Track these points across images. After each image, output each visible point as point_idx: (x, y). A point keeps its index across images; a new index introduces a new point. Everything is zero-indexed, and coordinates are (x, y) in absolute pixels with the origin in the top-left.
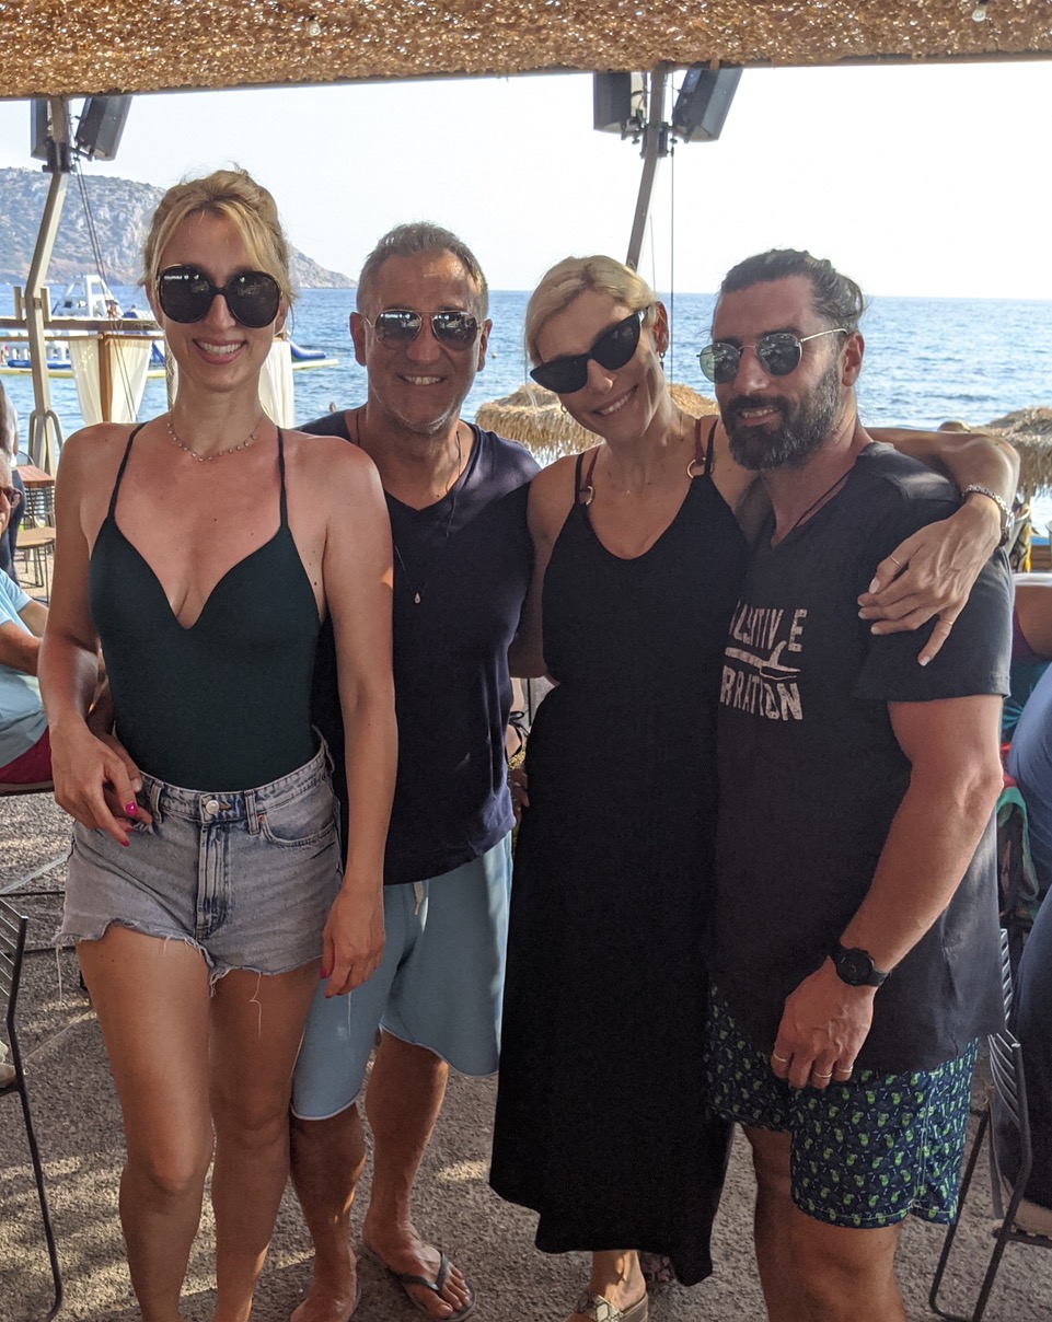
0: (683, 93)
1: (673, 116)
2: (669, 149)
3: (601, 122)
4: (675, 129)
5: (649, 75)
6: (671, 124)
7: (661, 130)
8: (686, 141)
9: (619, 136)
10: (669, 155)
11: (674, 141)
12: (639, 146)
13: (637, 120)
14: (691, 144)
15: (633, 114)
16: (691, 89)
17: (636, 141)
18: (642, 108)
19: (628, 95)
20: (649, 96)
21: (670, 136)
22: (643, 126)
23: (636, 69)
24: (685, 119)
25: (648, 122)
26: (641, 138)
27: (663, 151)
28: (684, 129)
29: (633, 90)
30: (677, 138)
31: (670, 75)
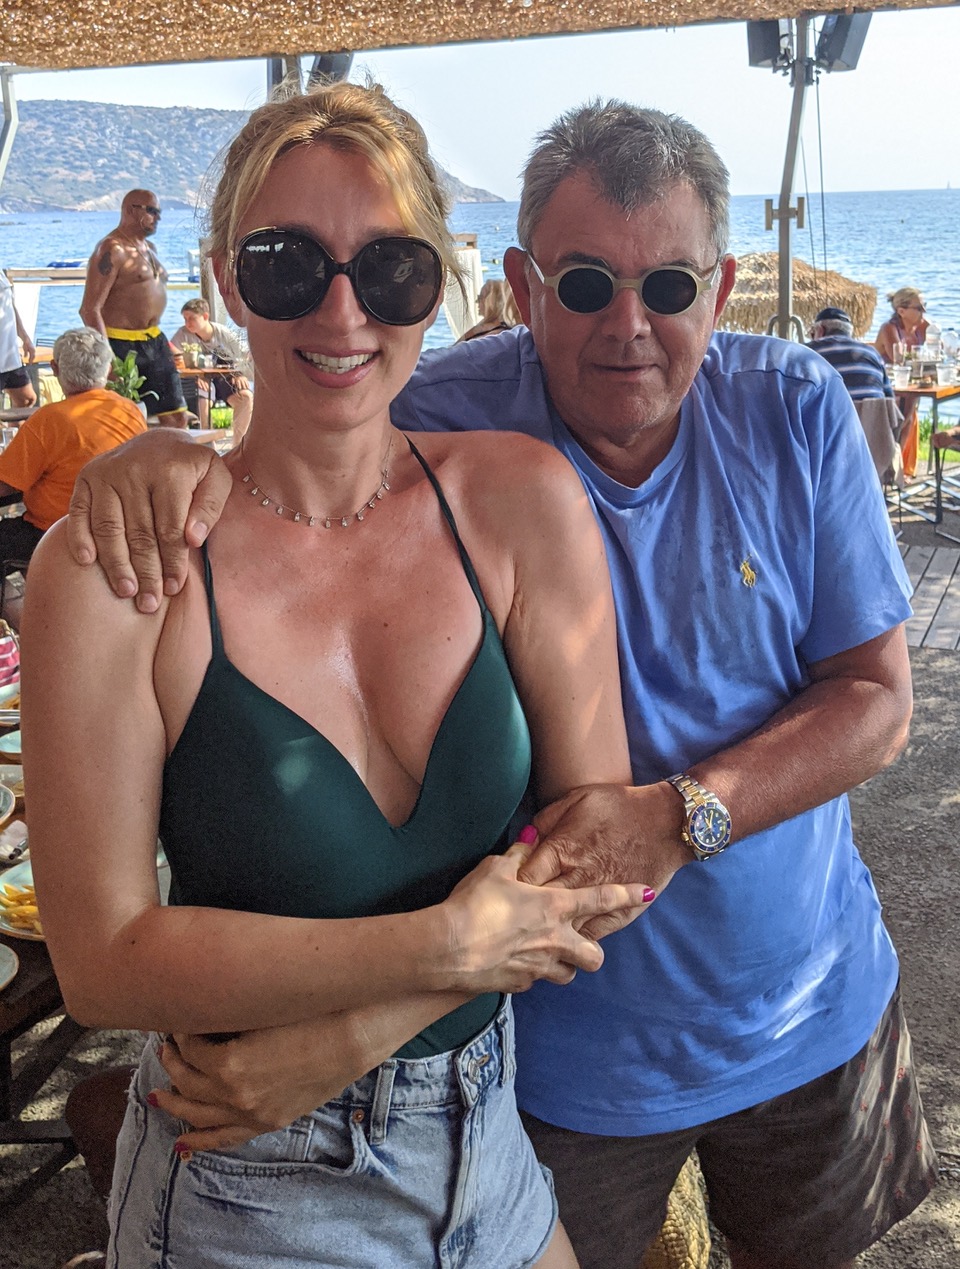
0: (823, 34)
1: (816, 53)
2: (814, 78)
3: (755, 60)
4: (819, 65)
5: (794, 21)
6: (814, 59)
7: (806, 64)
8: (828, 72)
9: (771, 70)
10: (815, 83)
11: (818, 72)
12: (788, 78)
13: (786, 57)
14: (833, 74)
15: (782, 52)
16: (829, 31)
17: (786, 74)
18: (789, 47)
19: (777, 38)
20: (795, 38)
21: (814, 68)
22: (791, 62)
23: (783, 17)
24: (826, 54)
25: (795, 58)
26: (789, 71)
27: (809, 81)
28: (825, 62)
29: (781, 33)
30: (820, 69)
31: (812, 21)
